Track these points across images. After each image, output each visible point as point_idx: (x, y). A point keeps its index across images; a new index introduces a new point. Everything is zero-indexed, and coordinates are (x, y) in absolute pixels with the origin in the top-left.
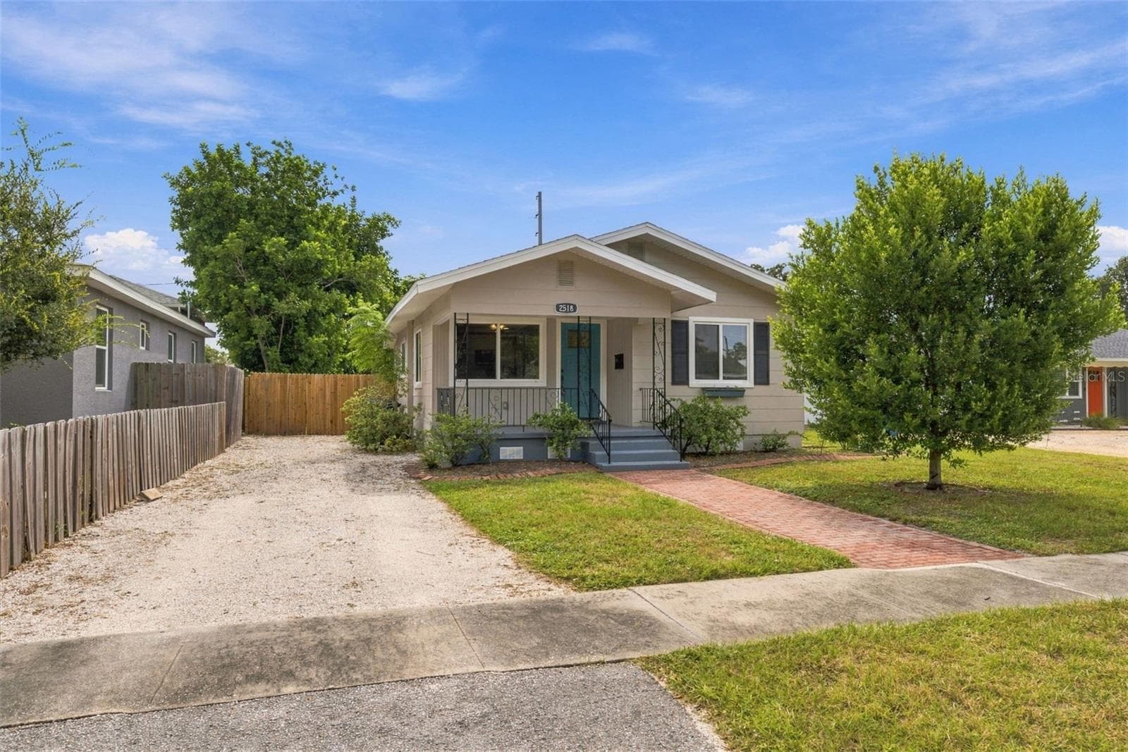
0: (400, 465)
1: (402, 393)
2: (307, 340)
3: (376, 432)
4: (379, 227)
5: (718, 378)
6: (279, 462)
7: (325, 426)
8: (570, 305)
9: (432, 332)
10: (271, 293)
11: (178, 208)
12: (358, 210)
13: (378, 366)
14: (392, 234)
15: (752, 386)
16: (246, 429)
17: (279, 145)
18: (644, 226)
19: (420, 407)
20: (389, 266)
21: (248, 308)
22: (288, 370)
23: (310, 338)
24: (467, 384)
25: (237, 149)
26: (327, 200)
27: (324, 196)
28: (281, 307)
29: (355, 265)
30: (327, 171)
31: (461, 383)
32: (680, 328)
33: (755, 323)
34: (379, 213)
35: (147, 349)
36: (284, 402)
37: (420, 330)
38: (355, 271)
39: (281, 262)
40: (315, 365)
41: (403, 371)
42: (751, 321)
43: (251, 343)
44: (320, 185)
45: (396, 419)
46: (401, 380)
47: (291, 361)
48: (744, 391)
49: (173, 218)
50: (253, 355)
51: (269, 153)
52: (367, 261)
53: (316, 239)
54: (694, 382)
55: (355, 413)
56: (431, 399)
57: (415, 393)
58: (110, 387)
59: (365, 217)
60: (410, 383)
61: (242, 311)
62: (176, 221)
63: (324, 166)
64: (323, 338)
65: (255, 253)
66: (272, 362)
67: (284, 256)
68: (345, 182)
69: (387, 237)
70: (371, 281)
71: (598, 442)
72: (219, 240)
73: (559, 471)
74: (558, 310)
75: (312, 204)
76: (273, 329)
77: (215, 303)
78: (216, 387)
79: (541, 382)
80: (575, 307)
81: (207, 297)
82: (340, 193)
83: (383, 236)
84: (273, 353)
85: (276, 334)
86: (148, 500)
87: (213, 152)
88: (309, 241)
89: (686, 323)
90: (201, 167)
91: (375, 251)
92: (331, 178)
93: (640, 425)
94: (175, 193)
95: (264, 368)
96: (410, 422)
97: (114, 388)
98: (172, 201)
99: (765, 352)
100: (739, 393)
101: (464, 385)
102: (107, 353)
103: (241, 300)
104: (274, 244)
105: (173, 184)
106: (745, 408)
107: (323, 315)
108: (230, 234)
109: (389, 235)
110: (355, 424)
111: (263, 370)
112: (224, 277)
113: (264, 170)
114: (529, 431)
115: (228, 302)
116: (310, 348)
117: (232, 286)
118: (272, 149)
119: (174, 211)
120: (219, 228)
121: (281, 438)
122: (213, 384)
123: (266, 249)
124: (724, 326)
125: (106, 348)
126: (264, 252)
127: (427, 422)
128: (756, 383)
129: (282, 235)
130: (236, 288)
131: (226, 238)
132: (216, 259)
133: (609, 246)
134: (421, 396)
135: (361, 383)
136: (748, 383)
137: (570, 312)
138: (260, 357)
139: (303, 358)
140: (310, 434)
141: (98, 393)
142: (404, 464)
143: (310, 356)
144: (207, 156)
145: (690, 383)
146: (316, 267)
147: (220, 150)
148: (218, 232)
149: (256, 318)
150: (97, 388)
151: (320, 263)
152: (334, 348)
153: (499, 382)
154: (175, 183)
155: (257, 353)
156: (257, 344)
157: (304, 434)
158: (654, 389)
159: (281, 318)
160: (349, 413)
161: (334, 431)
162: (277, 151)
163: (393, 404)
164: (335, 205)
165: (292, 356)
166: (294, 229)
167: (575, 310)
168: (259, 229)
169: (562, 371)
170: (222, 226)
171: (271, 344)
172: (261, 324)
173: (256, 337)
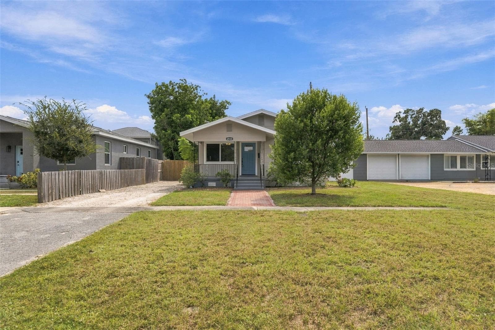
4: (224, 106)
12: (216, 100)
14: (229, 108)
21: (168, 139)
34: (224, 101)
35: (127, 153)
39: (179, 122)
43: (169, 150)
49: (149, 109)
50: (170, 154)
51: (178, 84)
53: (191, 113)
58: (111, 165)
59: (219, 102)
61: (166, 140)
65: (171, 119)
66: (176, 157)
67: (179, 120)
68: (204, 92)
74: (227, 140)
78: (143, 165)
79: (235, 162)
80: (232, 138)
82: (202, 96)
84: (176, 153)
86: (100, 192)
88: (188, 115)
94: (149, 100)
95: (174, 159)
97: (112, 165)
98: (148, 103)
102: (110, 155)
103: (165, 136)
104: (176, 116)
108: (163, 114)
109: (227, 108)
112: (161, 128)
115: (162, 137)
119: (150, 107)
122: (142, 163)
125: (110, 153)
126: (173, 119)
129: (180, 113)
130: (164, 132)
131: (161, 115)
132: (158, 122)
133: (242, 120)
137: (231, 140)
138: (172, 155)
141: (106, 166)
146: (190, 123)
148: (160, 113)
149: (170, 142)
150: (106, 165)
151: (192, 122)
153: (220, 163)
154: (148, 97)
156: (171, 150)
162: (181, 83)
169: (242, 159)
171: (176, 150)
172: (171, 144)
173: (171, 148)
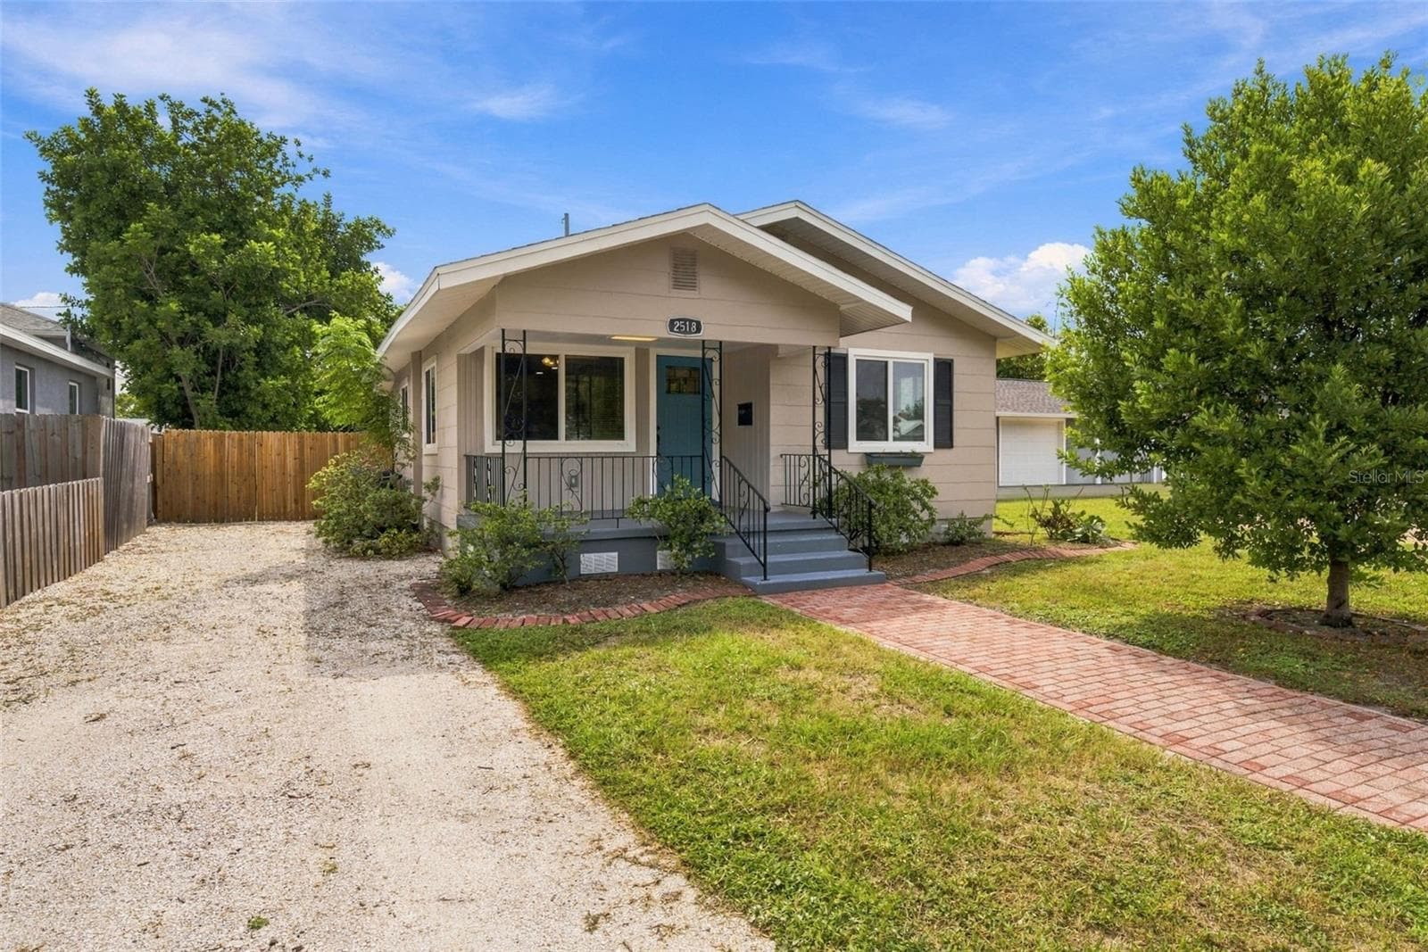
0: (406, 584)
1: (406, 461)
2: (259, 384)
3: (365, 522)
4: (363, 236)
5: (887, 439)
6: (191, 584)
7: (285, 507)
8: (691, 321)
9: (455, 366)
10: (201, 314)
11: (53, 188)
12: (335, 210)
13: (365, 420)
14: (383, 246)
15: (932, 450)
16: (159, 515)
17: (212, 103)
18: (793, 205)
19: (435, 485)
20: (379, 288)
21: (164, 335)
22: (228, 426)
23: (262, 380)
24: (525, 448)
25: (150, 108)
26: (287, 189)
27: (283, 184)
28: (218, 336)
29: (331, 285)
30: (289, 149)
31: (515, 447)
32: (835, 364)
33: (935, 359)
34: (364, 217)
36: (220, 475)
37: (435, 364)
38: (331, 292)
39: (217, 270)
40: (273, 419)
41: (405, 427)
42: (930, 357)
43: (170, 387)
44: (276, 167)
45: (397, 502)
46: (403, 441)
47: (236, 412)
48: (922, 458)
49: (46, 203)
50: (176, 404)
51: (198, 115)
52: (347, 279)
53: (269, 238)
54: (857, 446)
55: (329, 492)
56: (456, 472)
57: (425, 461)
59: (344, 221)
60: (418, 448)
61: (154, 339)
62: (52, 206)
63: (283, 140)
64: (283, 381)
65: (176, 255)
66: (205, 415)
67: (220, 262)
68: (314, 163)
69: (376, 250)
70: (355, 306)
71: (739, 541)
72: (117, 233)
73: (691, 596)
74: (672, 330)
75: (266, 193)
76: (204, 367)
77: (115, 327)
78: (85, 453)
79: (628, 444)
80: (699, 325)
81: (101, 319)
82: (307, 179)
83: (370, 248)
84: (207, 403)
85: (209, 375)
87: (109, 104)
88: (257, 241)
89: (844, 358)
90: (86, 125)
91: (360, 266)
92: (292, 157)
93: (781, 509)
94: (48, 165)
95: (193, 424)
96: (419, 507)
99: (948, 402)
100: (915, 460)
101: (520, 450)
103: (152, 322)
104: (203, 243)
105: (44, 150)
106: (925, 482)
107: (283, 349)
108: (133, 225)
109: (379, 247)
110: (330, 510)
111: (190, 426)
112: (125, 288)
113: (188, 138)
114: (628, 525)
115: (133, 326)
116: (264, 395)
117: (137, 302)
118: (201, 108)
119: (48, 192)
120: (118, 218)
121: (216, 526)
122: (79, 447)
123: (191, 248)
124: (894, 363)
126: (189, 255)
127: (450, 506)
128: (936, 446)
129: (218, 231)
130: (145, 305)
131: (128, 232)
132: (112, 262)
134: (436, 466)
135: (341, 445)
136: (926, 446)
137: (690, 332)
138: (185, 406)
139: (254, 410)
140: (261, 519)
142: (415, 580)
143: (265, 406)
144: (98, 110)
145: (850, 446)
146: (270, 278)
147: (121, 107)
148: (116, 223)
149: (176, 349)
151: (277, 274)
152: (302, 395)
153: (561, 445)
154: (46, 149)
155: (183, 403)
156: (181, 389)
157: (253, 519)
158: (814, 457)
159: (218, 351)
160: (322, 493)
161: (300, 516)
162: (209, 112)
163: (388, 479)
164: (299, 197)
165: (236, 406)
166: (237, 226)
167: (698, 330)
168: (180, 220)
169: (658, 428)
170: (122, 214)
171: (203, 389)
172: (184, 360)
173: (178, 379)
